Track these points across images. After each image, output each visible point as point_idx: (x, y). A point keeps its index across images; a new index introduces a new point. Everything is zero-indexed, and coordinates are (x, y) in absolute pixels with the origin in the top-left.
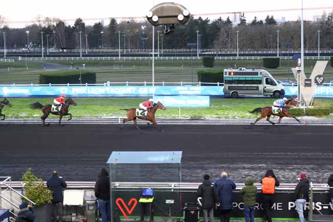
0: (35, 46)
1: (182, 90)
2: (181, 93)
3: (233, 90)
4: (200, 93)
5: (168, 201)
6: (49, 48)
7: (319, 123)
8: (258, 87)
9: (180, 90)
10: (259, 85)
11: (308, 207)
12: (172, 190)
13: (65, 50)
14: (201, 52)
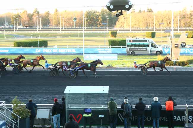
0: (10, 25)
1: (100, 51)
2: (99, 52)
3: (132, 50)
4: (111, 52)
5: (100, 116)
6: (18, 26)
7: (184, 70)
8: (147, 49)
9: (99, 51)
10: (147, 48)
11: (184, 119)
12: (103, 109)
13: (28, 28)
14: (109, 29)
